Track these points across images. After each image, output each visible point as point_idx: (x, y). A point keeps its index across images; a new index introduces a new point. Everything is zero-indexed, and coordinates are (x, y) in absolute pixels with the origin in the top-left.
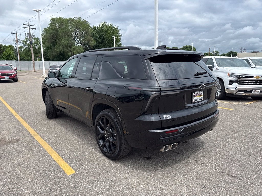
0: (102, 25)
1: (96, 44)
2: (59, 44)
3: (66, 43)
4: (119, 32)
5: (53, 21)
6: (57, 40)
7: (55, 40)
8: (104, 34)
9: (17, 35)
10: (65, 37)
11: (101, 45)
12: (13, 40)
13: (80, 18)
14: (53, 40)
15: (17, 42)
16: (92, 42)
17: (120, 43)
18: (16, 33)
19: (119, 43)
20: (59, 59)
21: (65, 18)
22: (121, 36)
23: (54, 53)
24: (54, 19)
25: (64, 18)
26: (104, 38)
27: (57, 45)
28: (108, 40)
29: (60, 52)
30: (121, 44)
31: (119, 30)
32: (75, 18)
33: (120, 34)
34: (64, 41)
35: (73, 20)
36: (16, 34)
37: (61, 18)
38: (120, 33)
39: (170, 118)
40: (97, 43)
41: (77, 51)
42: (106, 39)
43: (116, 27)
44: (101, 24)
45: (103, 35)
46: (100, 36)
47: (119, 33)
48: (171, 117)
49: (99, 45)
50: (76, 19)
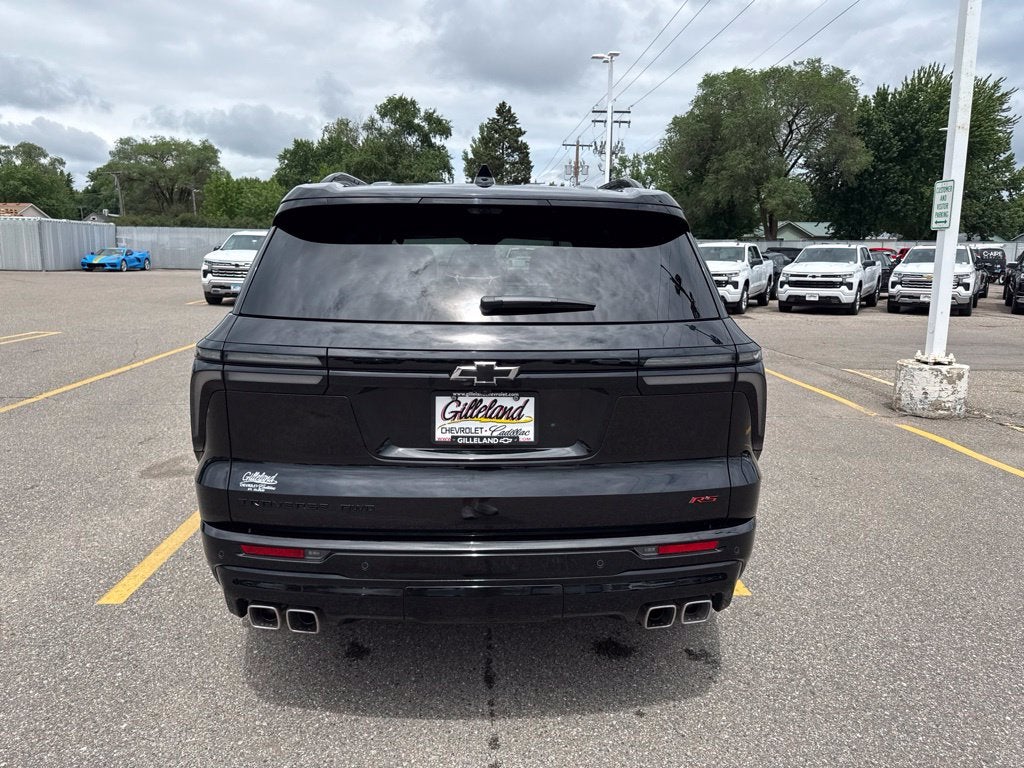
0: (920, 79)
1: (873, 167)
2: (717, 172)
3: (741, 170)
4: (1003, 104)
5: (711, 85)
6: (713, 157)
7: (707, 159)
8: (920, 120)
9: (578, 150)
10: (743, 144)
11: (898, 167)
12: (566, 166)
13: (819, 61)
14: (697, 160)
15: (576, 174)
16: (854, 158)
17: (1008, 153)
18: (578, 142)
19: (1003, 157)
20: (714, 231)
21: (758, 71)
22: (1014, 123)
23: (695, 210)
24: (716, 78)
25: (755, 72)
26: (919, 139)
27: (710, 179)
28: (938, 147)
29: (717, 203)
30: (1011, 157)
31: (1006, 94)
32: (795, 63)
33: (1010, 114)
34: (738, 161)
35: (788, 71)
36: (578, 145)
37: (741, 71)
38: (1009, 109)
39: (268, 488)
40: (878, 158)
41: (784, 198)
42: (929, 142)
43: (991, 83)
44: (916, 75)
45: (916, 123)
46: (899, 128)
47: (1004, 111)
48: (273, 486)
49: (890, 168)
50: (798, 69)
